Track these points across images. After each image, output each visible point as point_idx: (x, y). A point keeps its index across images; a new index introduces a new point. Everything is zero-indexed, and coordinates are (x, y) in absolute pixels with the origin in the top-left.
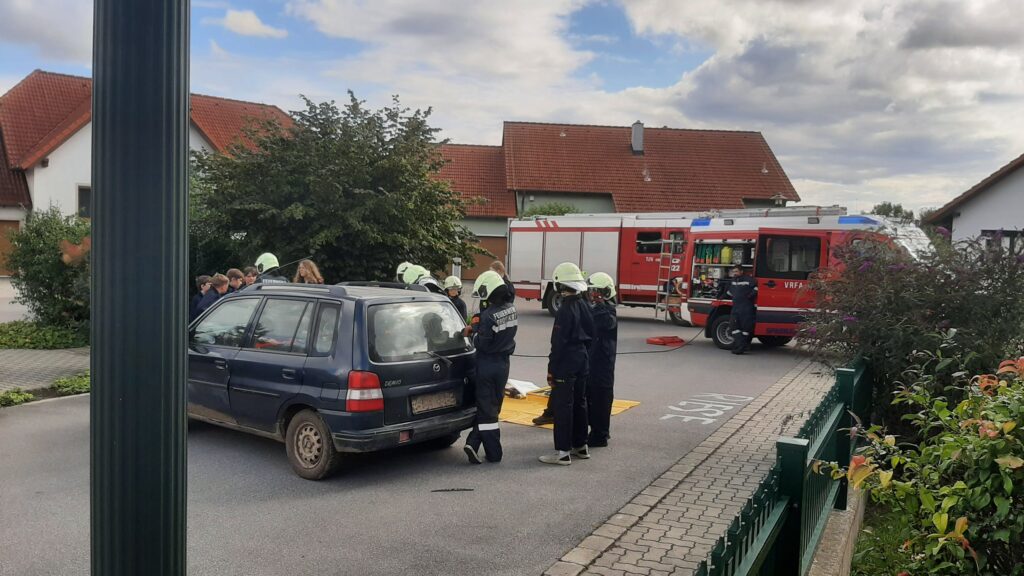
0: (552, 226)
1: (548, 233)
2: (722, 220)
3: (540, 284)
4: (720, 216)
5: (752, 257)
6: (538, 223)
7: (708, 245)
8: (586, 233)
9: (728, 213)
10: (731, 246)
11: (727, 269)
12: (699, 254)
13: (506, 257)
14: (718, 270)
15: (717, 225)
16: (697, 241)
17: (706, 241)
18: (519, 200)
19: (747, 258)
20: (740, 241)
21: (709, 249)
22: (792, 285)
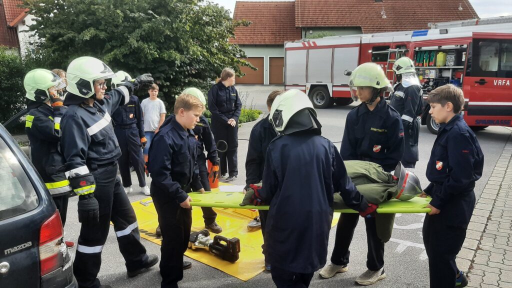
0: (312, 45)
1: (310, 50)
2: (438, 31)
3: (305, 86)
4: (436, 28)
5: (463, 60)
6: (304, 44)
7: (425, 51)
8: (336, 49)
9: (442, 25)
10: (444, 51)
11: (441, 70)
12: (418, 59)
13: (284, 68)
14: (434, 71)
15: (433, 34)
16: (417, 49)
17: (424, 48)
18: (303, 33)
19: (458, 61)
20: (453, 47)
21: (427, 54)
22: (500, 82)
